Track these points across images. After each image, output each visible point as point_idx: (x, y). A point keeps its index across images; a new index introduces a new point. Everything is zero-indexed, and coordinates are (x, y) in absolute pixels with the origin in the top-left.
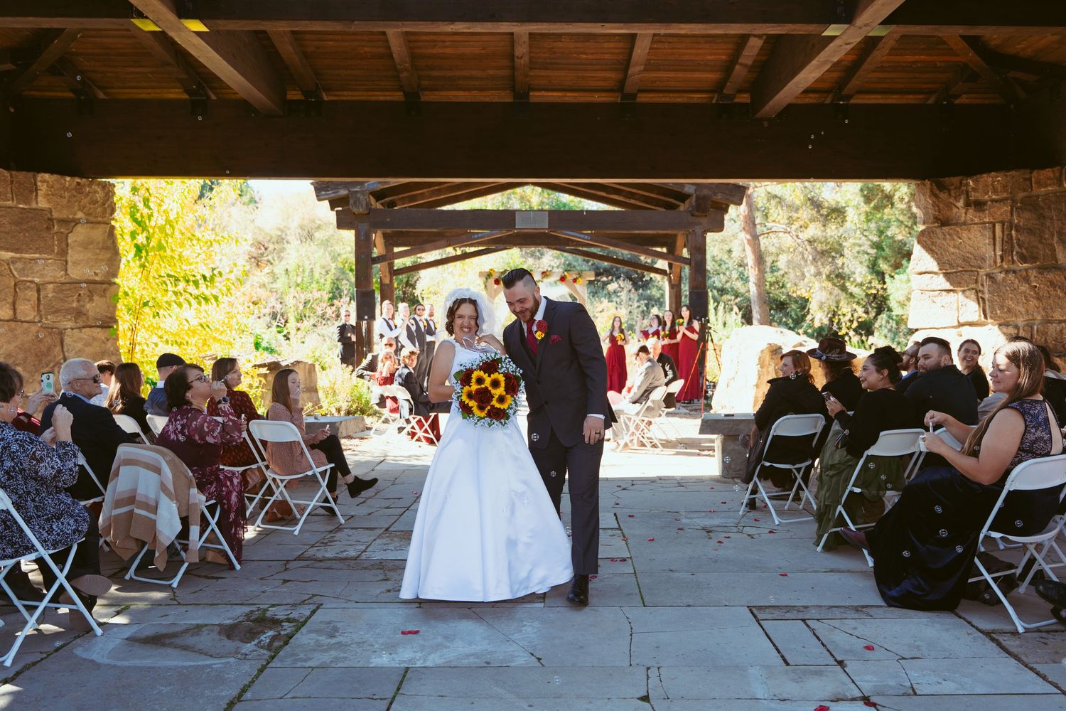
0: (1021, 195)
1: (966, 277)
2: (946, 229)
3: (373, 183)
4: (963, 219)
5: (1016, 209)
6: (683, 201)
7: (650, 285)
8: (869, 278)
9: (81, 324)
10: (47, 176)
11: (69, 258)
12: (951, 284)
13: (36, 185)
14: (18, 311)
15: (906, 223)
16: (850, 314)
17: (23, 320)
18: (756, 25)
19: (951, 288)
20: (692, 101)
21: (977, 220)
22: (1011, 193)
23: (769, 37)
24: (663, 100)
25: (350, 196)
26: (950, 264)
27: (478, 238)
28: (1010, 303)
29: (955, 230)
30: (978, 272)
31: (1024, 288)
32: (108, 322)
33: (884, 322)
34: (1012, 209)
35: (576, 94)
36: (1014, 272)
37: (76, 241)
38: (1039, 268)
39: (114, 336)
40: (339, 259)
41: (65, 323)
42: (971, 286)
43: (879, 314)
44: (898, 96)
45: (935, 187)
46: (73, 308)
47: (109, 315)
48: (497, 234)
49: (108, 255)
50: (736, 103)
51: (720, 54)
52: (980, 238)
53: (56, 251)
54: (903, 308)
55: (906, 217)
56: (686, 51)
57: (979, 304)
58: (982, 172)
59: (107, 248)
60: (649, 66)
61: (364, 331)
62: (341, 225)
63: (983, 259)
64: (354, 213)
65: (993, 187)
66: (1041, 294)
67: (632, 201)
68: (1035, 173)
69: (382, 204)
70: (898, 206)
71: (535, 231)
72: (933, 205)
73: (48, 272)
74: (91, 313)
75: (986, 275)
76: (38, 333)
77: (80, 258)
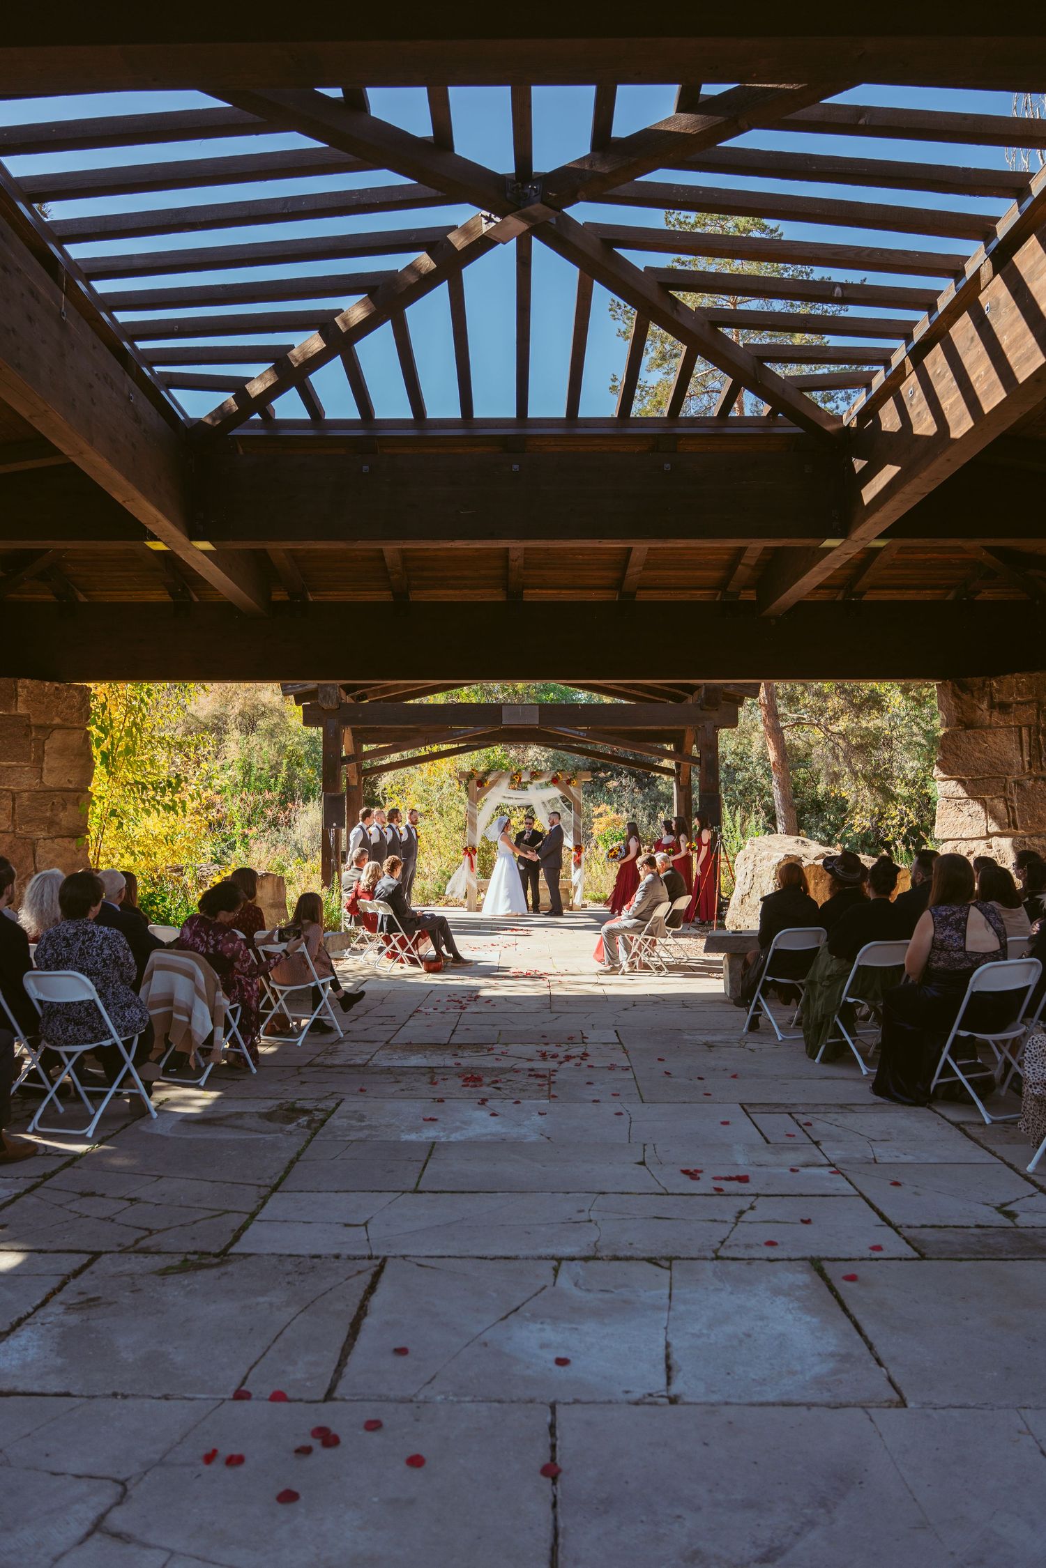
1: (993, 784)
2: (971, 732)
4: (987, 722)
9: (53, 834)
10: (27, 681)
11: (44, 766)
13: (16, 690)
20: (694, 598)
21: (1002, 723)
22: (1036, 695)
25: (319, 689)
26: (977, 771)
27: (461, 735)
28: (1041, 812)
29: (980, 733)
30: (1005, 778)
32: (80, 831)
34: (1038, 711)
35: (572, 592)
36: (1043, 778)
37: (52, 748)
39: (85, 847)
40: (284, 751)
41: (39, 833)
42: (998, 794)
44: (915, 592)
45: (957, 688)
46: (46, 817)
47: (80, 824)
49: (82, 763)
50: (740, 601)
52: (1006, 742)
53: (33, 758)
57: (1006, 813)
58: (1005, 672)
59: (81, 754)
61: (333, 839)
62: (308, 721)
63: (1010, 765)
64: (323, 709)
65: (1018, 688)
71: (524, 727)
72: (957, 708)
73: (24, 780)
74: (64, 823)
75: (1015, 782)
76: (11, 842)
77: (56, 765)
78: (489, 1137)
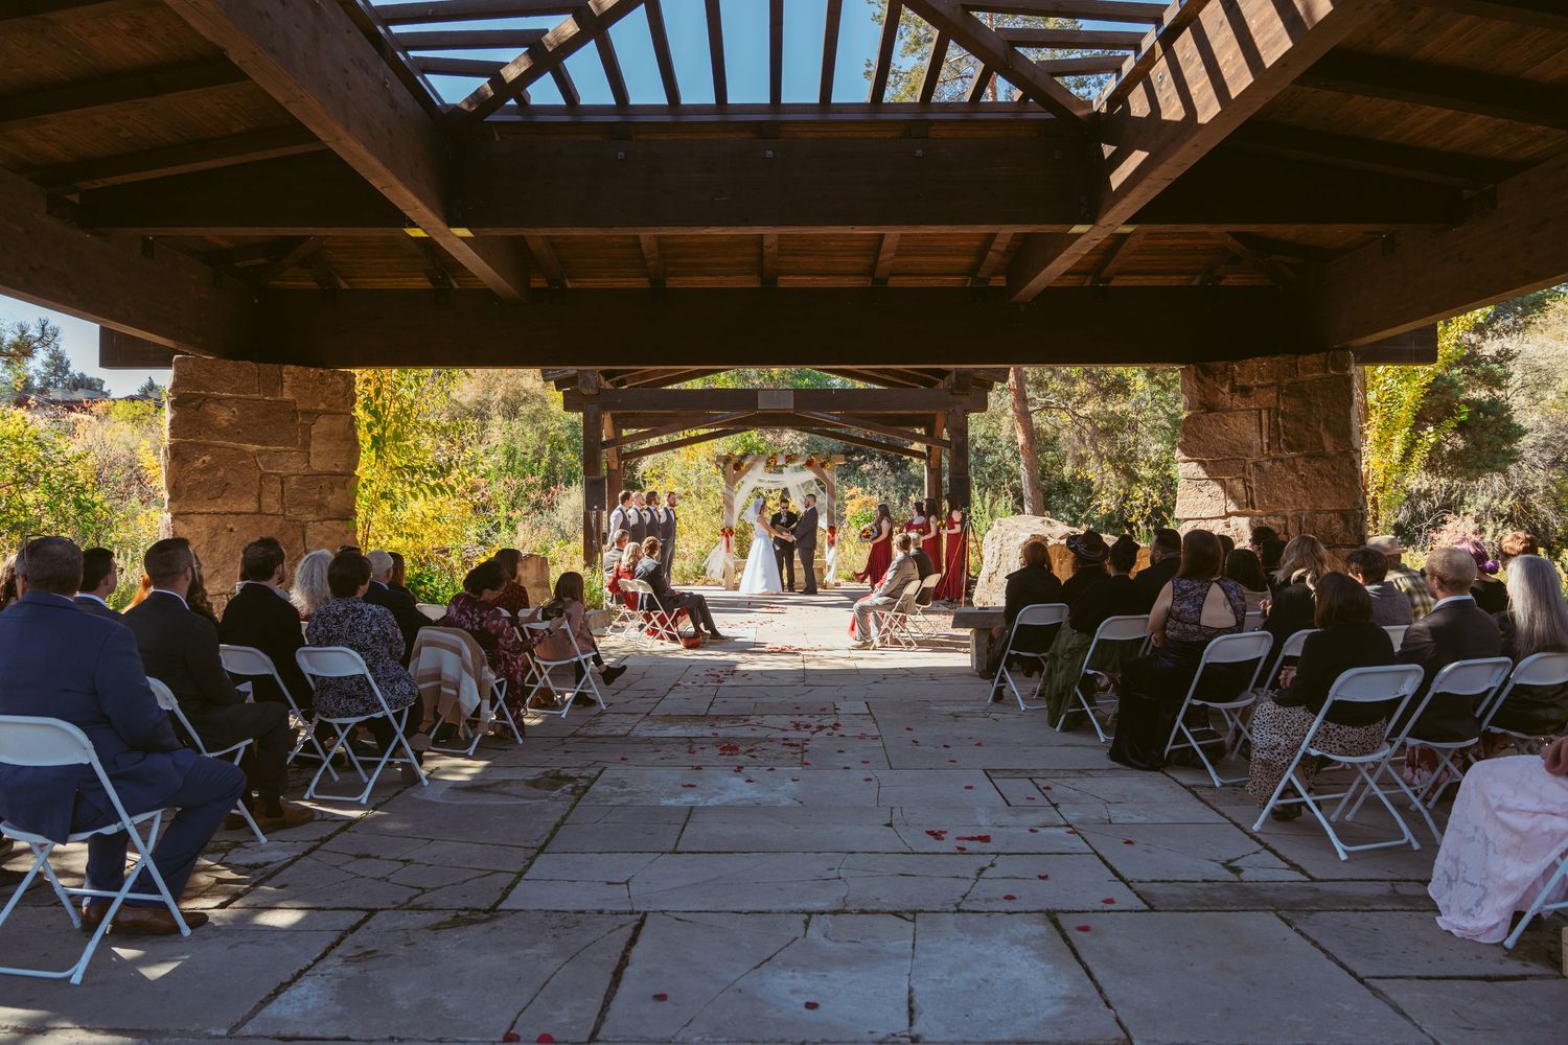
0: (1287, 381)
1: (1233, 465)
2: (1212, 415)
4: (1229, 405)
5: (1283, 395)
9: (322, 517)
10: (292, 367)
11: (312, 451)
13: (281, 376)
14: (263, 504)
17: (267, 512)
18: (1002, 226)
20: (947, 284)
21: (1242, 407)
22: (1277, 379)
24: (916, 284)
26: (1217, 453)
27: (719, 419)
28: (1278, 492)
29: (1221, 417)
30: (1245, 460)
31: (1291, 477)
32: (347, 515)
34: (1278, 395)
36: (1282, 460)
37: (318, 433)
38: (1306, 456)
39: (352, 529)
41: (307, 516)
42: (1238, 475)
44: (1162, 278)
45: (1199, 372)
46: (315, 500)
47: (348, 507)
49: (349, 447)
50: (990, 287)
52: (1246, 425)
53: (300, 443)
57: (1246, 493)
58: (1247, 357)
59: (348, 440)
62: (568, 406)
63: (1250, 447)
64: (583, 394)
65: (1258, 372)
66: (1308, 483)
68: (1300, 359)
71: (778, 411)
72: (1197, 391)
73: (292, 464)
74: (331, 506)
75: (1253, 464)
76: (281, 525)
77: (323, 450)
78: (745, 802)
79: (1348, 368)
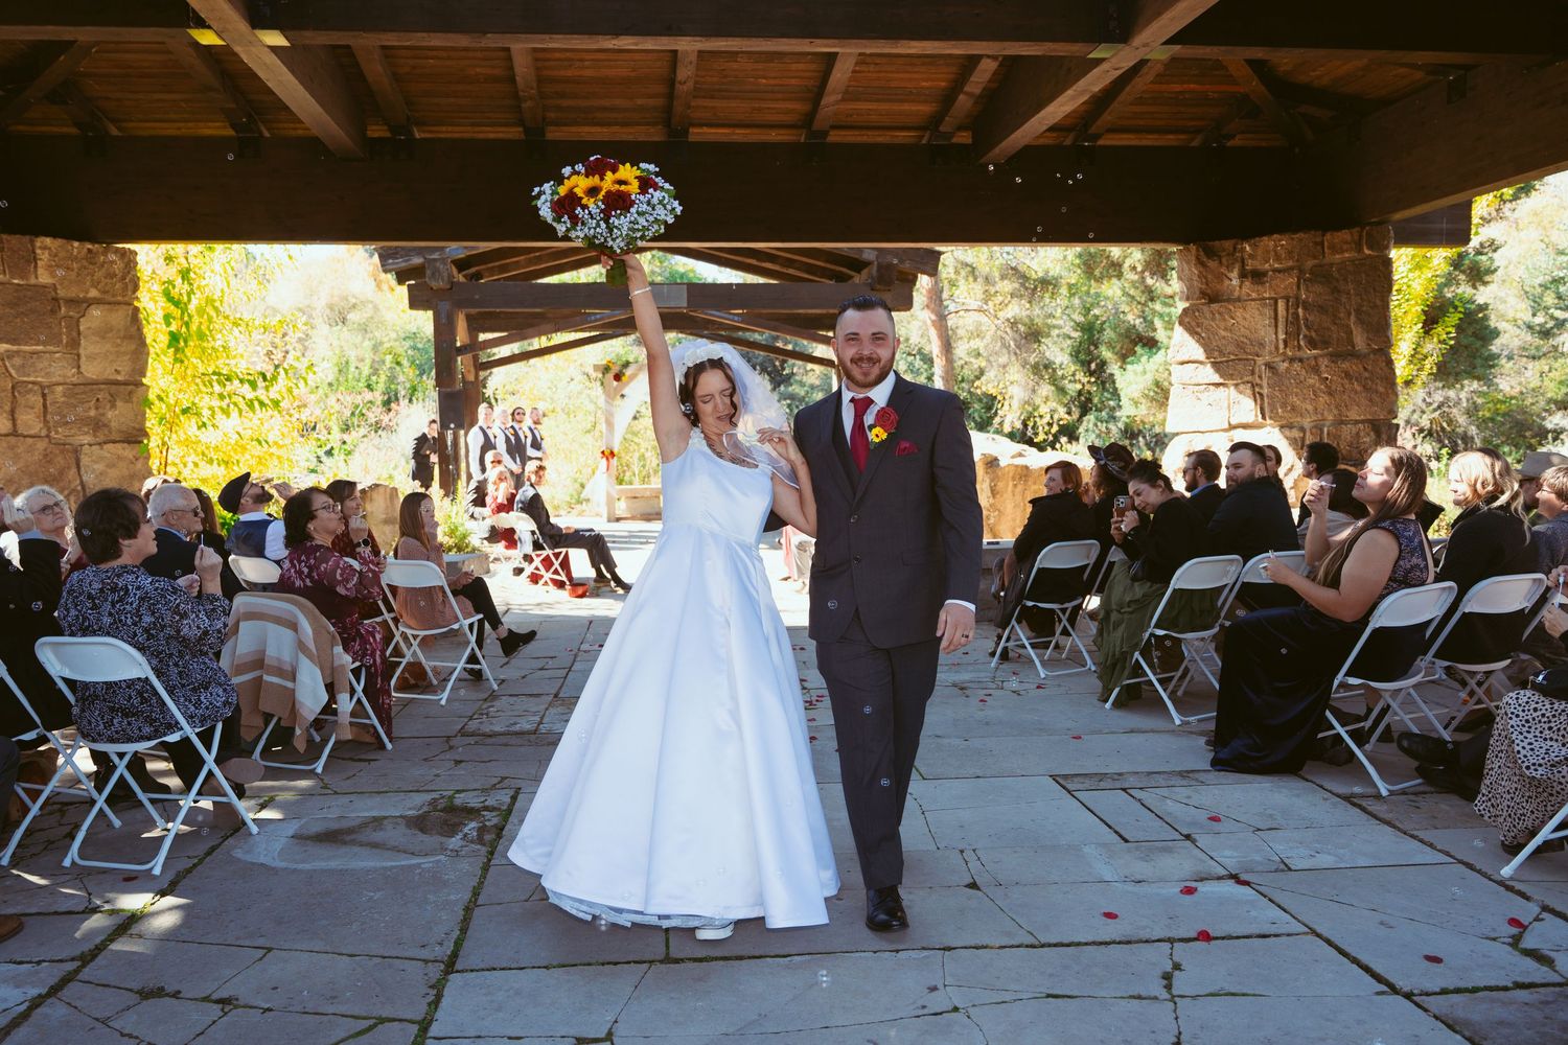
0: (1310, 263)
1: (1240, 367)
2: (1215, 307)
3: (457, 249)
4: (1236, 294)
5: (1305, 280)
6: (859, 271)
7: (792, 381)
8: (1073, 369)
9: (101, 438)
10: (48, 241)
11: (82, 351)
12: (1221, 377)
13: (34, 253)
14: (19, 422)
15: (1138, 299)
16: (1049, 416)
17: (26, 433)
18: (1007, 44)
19: (1221, 381)
20: (896, 141)
21: (1254, 295)
22: (1298, 261)
23: (1006, 58)
24: (859, 139)
25: (426, 265)
26: (1220, 352)
27: (596, 320)
28: (1295, 399)
29: (1226, 308)
30: (1255, 360)
31: (1313, 380)
32: (135, 436)
33: (1091, 426)
34: (1299, 281)
35: (748, 131)
36: (1301, 360)
37: (89, 328)
38: (1331, 355)
39: (145, 455)
40: (380, 348)
41: (81, 437)
42: (1246, 379)
43: (1085, 415)
44: (1156, 136)
45: (1202, 253)
46: (89, 417)
47: (137, 426)
48: (620, 315)
49: (133, 347)
50: (953, 144)
51: (940, 80)
52: (1258, 317)
53: (65, 341)
54: (1137, 407)
55: (1138, 291)
56: (896, 75)
57: (1255, 401)
58: (1262, 235)
59: (131, 337)
60: (849, 95)
61: (449, 443)
62: (415, 303)
63: (1261, 344)
64: (432, 289)
65: (1275, 253)
66: (1334, 387)
67: (791, 271)
68: (1328, 236)
69: (464, 276)
70: (1127, 277)
71: (669, 310)
72: (1199, 277)
73: (55, 369)
74: (113, 424)
75: (1266, 365)
76: (45, 450)
77: (97, 351)
79: (1387, 247)
